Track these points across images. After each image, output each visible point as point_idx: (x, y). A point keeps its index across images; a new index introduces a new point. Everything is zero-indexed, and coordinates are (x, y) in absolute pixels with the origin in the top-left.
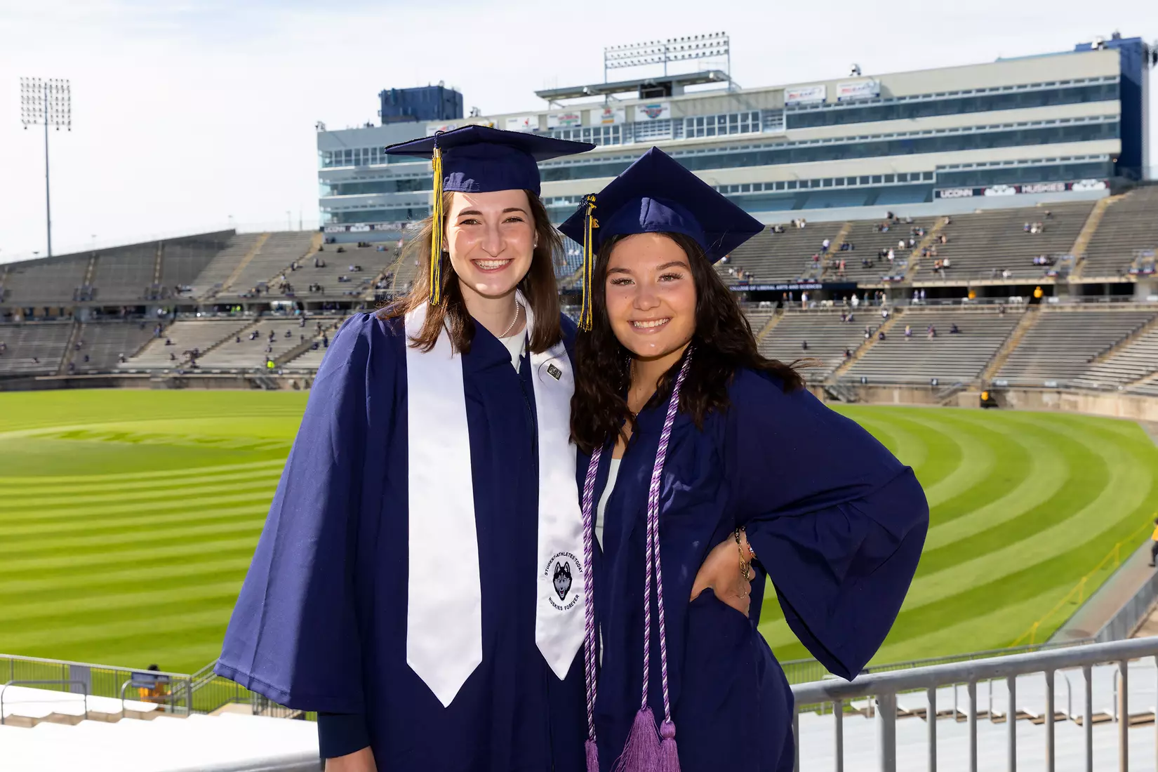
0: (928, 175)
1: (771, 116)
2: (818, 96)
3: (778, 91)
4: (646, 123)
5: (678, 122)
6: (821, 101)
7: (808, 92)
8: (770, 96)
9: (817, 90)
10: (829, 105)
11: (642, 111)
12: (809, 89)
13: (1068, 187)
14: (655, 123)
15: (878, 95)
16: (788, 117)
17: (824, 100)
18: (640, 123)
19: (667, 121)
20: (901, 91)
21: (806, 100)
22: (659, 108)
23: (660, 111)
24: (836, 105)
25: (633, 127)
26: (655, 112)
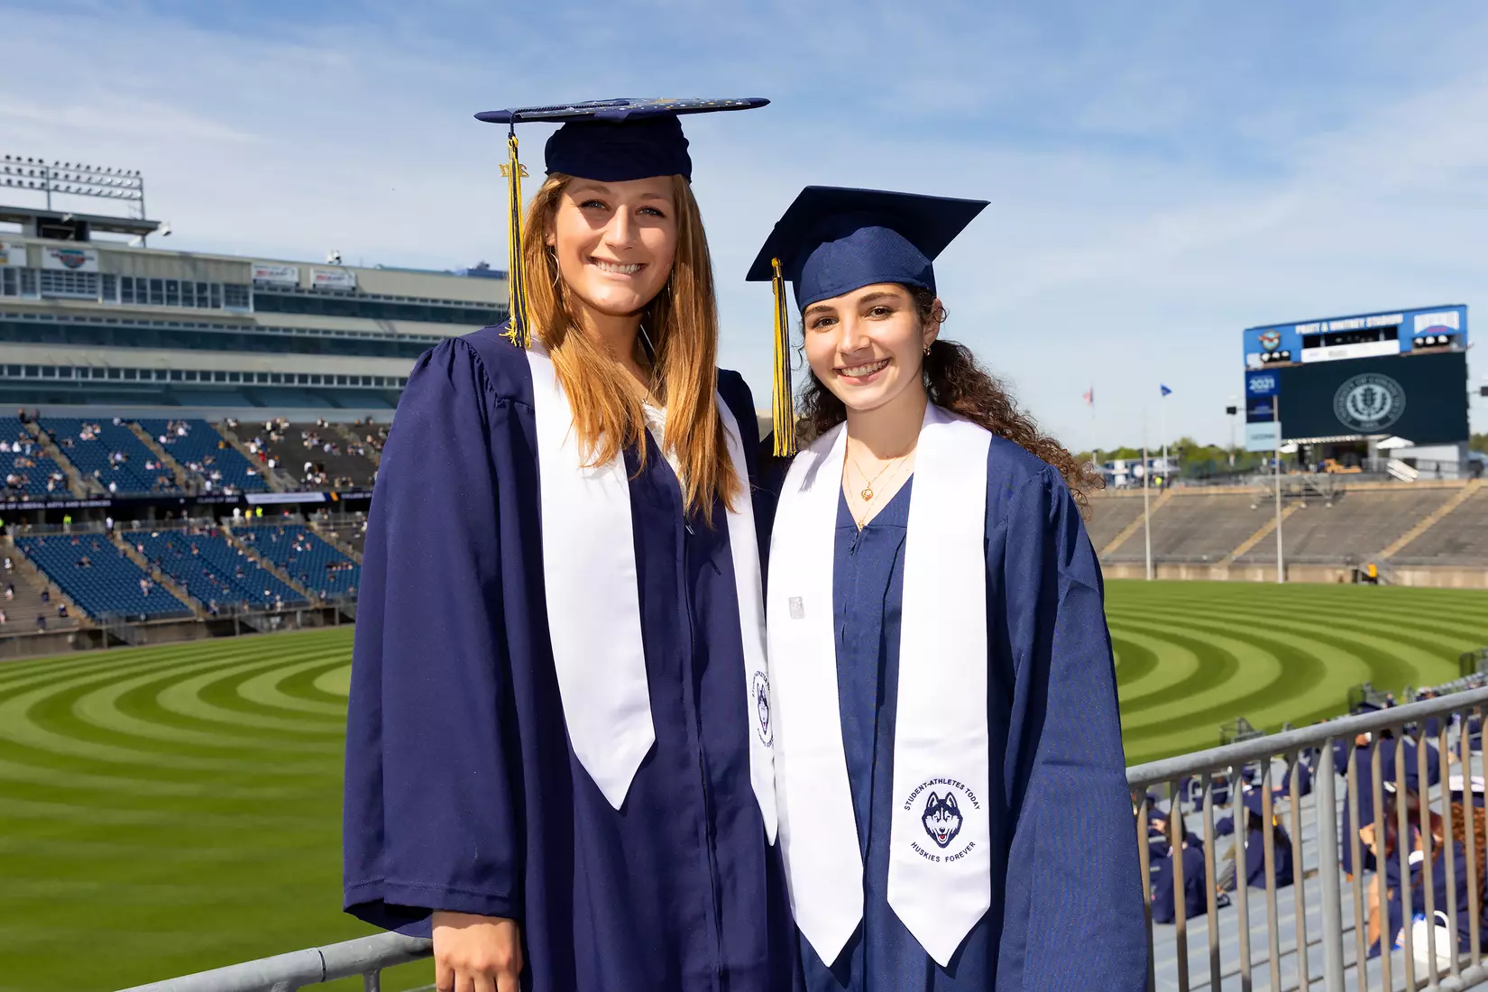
1: (235, 293)
2: (291, 278)
3: (244, 264)
4: (58, 272)
5: (108, 280)
6: (294, 285)
7: (280, 271)
8: (236, 268)
9: (289, 272)
10: (302, 291)
11: (53, 256)
12: (281, 268)
14: (74, 278)
15: (354, 289)
16: (257, 297)
17: (297, 284)
18: (45, 272)
19: (91, 275)
20: (372, 287)
21: (278, 280)
22: (80, 256)
23: (83, 260)
24: (310, 292)
25: (38, 276)
26: (74, 259)
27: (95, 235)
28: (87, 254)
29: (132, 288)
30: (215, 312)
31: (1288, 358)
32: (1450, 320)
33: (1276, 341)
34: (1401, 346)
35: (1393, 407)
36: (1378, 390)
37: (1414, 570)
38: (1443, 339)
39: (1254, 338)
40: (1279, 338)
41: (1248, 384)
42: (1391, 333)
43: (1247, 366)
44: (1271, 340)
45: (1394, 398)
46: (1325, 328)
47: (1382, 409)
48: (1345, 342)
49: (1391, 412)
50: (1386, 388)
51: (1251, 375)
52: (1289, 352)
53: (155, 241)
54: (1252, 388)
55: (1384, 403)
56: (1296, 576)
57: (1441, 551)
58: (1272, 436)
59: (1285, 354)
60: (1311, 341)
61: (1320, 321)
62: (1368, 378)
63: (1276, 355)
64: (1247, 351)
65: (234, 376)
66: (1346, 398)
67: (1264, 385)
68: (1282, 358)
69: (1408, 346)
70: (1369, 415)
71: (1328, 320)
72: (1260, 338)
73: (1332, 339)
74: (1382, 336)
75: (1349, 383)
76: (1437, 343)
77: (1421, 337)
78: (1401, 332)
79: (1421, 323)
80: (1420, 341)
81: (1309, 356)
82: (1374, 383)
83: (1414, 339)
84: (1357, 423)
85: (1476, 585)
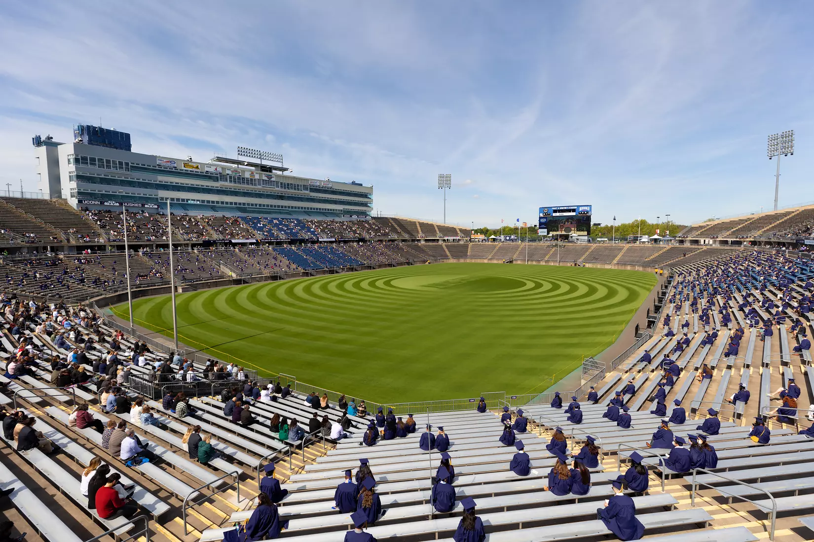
0: (341, 211)
1: (305, 187)
2: (318, 184)
3: (307, 180)
4: (266, 180)
5: (277, 183)
6: (318, 186)
8: (306, 181)
10: (320, 187)
12: (316, 181)
13: (366, 217)
14: (269, 182)
15: (331, 187)
16: (310, 189)
18: (263, 180)
19: (273, 181)
20: (336, 187)
21: (315, 184)
24: (322, 188)
25: (262, 181)
26: (270, 177)
27: (274, 171)
28: (273, 176)
29: (283, 185)
30: (301, 192)
32: (586, 208)
34: (576, 214)
38: (586, 213)
39: (542, 209)
40: (548, 210)
41: (539, 220)
42: (574, 210)
43: (540, 216)
44: (546, 211)
46: (559, 209)
48: (563, 212)
50: (573, 222)
51: (540, 218)
52: (550, 213)
53: (286, 173)
54: (541, 221)
56: (561, 264)
58: (545, 232)
60: (555, 211)
61: (558, 207)
64: (539, 213)
65: (302, 208)
67: (543, 220)
68: (548, 215)
69: (578, 214)
71: (560, 207)
73: (560, 211)
76: (584, 213)
77: (581, 212)
78: (576, 210)
79: (581, 209)
81: (554, 214)
82: (570, 221)
83: (579, 212)
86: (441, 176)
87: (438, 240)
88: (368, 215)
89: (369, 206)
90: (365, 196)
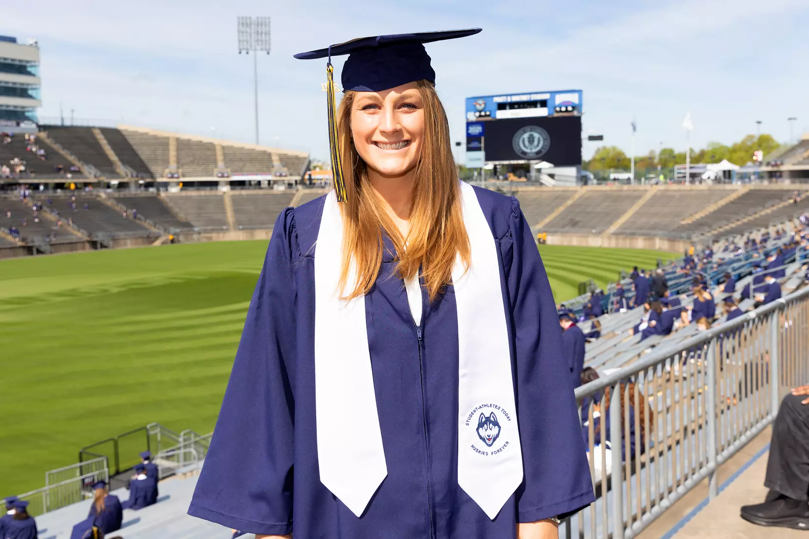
13: (18, 124)
31: (489, 116)
32: (574, 98)
33: (483, 106)
34: (549, 111)
35: (544, 145)
36: (536, 135)
37: (553, 236)
38: (570, 108)
39: (472, 103)
40: (485, 104)
41: (467, 130)
42: (543, 103)
43: (467, 119)
44: (480, 105)
45: (544, 140)
46: (509, 99)
47: (538, 146)
48: (519, 108)
49: (542, 148)
50: (540, 134)
51: (469, 124)
52: (490, 112)
54: (470, 132)
55: (539, 143)
57: (566, 225)
58: (479, 159)
59: (488, 113)
60: (502, 106)
61: (507, 95)
62: (531, 128)
63: (483, 114)
64: (468, 110)
66: (519, 138)
67: (476, 130)
69: (552, 111)
70: (531, 149)
71: (511, 95)
72: (474, 104)
73: (512, 105)
74: (539, 105)
75: (521, 131)
77: (559, 106)
78: (549, 103)
79: (560, 99)
80: (558, 109)
81: (502, 115)
82: (535, 131)
83: (555, 108)
84: (524, 153)
85: (584, 244)
86: (244, 23)
87: (215, 184)
88: (28, 119)
89: (30, 97)
90: (20, 68)
